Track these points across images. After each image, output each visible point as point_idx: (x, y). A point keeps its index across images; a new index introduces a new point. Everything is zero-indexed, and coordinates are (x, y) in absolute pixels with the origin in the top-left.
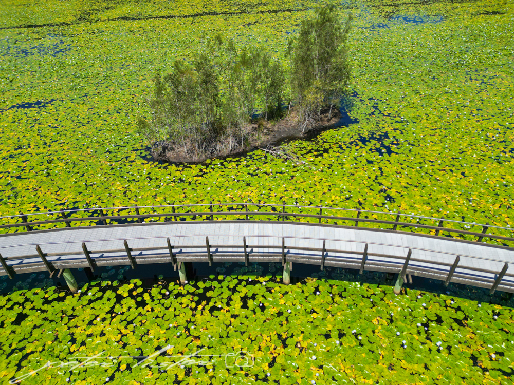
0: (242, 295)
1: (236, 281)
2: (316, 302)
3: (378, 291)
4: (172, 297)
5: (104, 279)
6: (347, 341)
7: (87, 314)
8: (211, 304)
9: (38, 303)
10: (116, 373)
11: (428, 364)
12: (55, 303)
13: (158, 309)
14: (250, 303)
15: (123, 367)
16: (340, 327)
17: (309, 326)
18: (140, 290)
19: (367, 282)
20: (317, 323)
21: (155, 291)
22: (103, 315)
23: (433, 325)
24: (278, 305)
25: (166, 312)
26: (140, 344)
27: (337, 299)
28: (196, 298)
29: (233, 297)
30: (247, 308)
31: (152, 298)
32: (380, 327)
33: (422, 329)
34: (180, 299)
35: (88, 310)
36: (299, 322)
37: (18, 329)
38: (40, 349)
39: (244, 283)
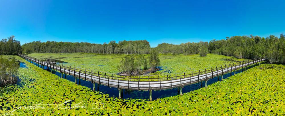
0: (137, 104)
1: (135, 100)
2: (160, 105)
3: (177, 97)
4: (116, 101)
5: (101, 92)
6: (172, 113)
7: (94, 96)
8: (127, 106)
9: (86, 90)
10: (94, 114)
11: (195, 107)
12: (89, 91)
13: (111, 103)
14: (140, 107)
15: (97, 113)
16: (169, 110)
17: (160, 112)
18: (108, 97)
19: (173, 96)
20: (162, 111)
21: (111, 98)
22: (97, 98)
23: (192, 98)
24: (148, 107)
25: (113, 104)
26: (103, 110)
27: (167, 102)
28: (123, 103)
29: (134, 105)
30: (139, 108)
31: (110, 100)
32: (180, 105)
33: (190, 100)
34: (118, 102)
35: (95, 96)
36: (156, 112)
37: (81, 92)
38: (82, 97)
39: (138, 101)
